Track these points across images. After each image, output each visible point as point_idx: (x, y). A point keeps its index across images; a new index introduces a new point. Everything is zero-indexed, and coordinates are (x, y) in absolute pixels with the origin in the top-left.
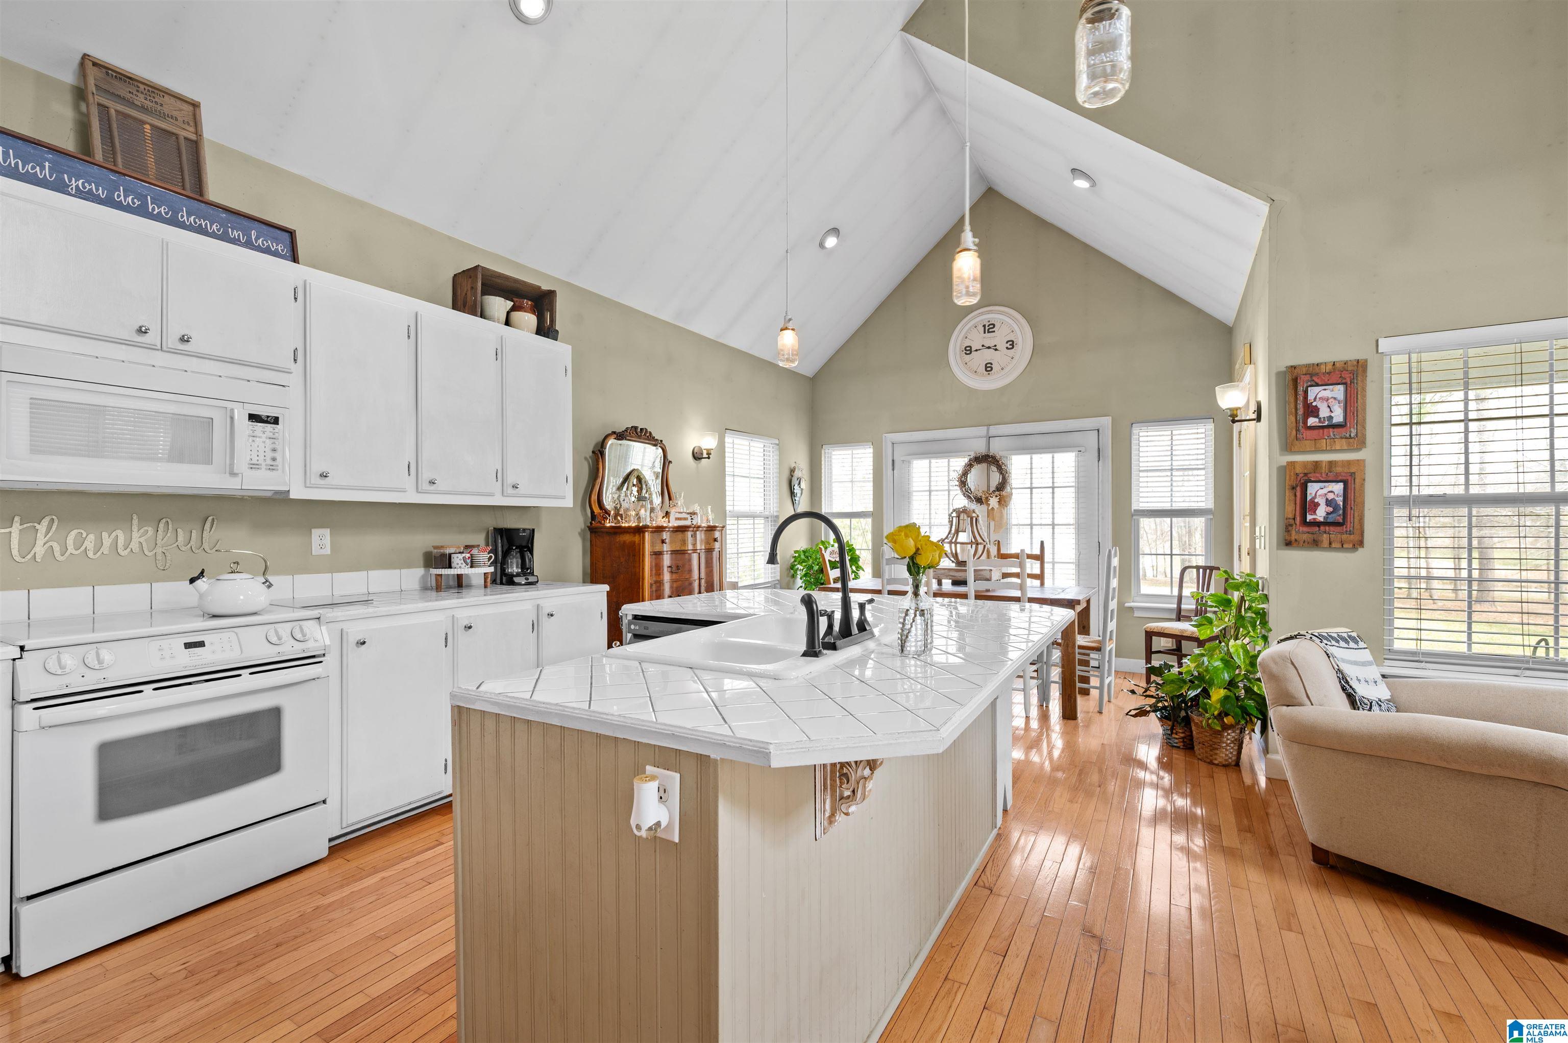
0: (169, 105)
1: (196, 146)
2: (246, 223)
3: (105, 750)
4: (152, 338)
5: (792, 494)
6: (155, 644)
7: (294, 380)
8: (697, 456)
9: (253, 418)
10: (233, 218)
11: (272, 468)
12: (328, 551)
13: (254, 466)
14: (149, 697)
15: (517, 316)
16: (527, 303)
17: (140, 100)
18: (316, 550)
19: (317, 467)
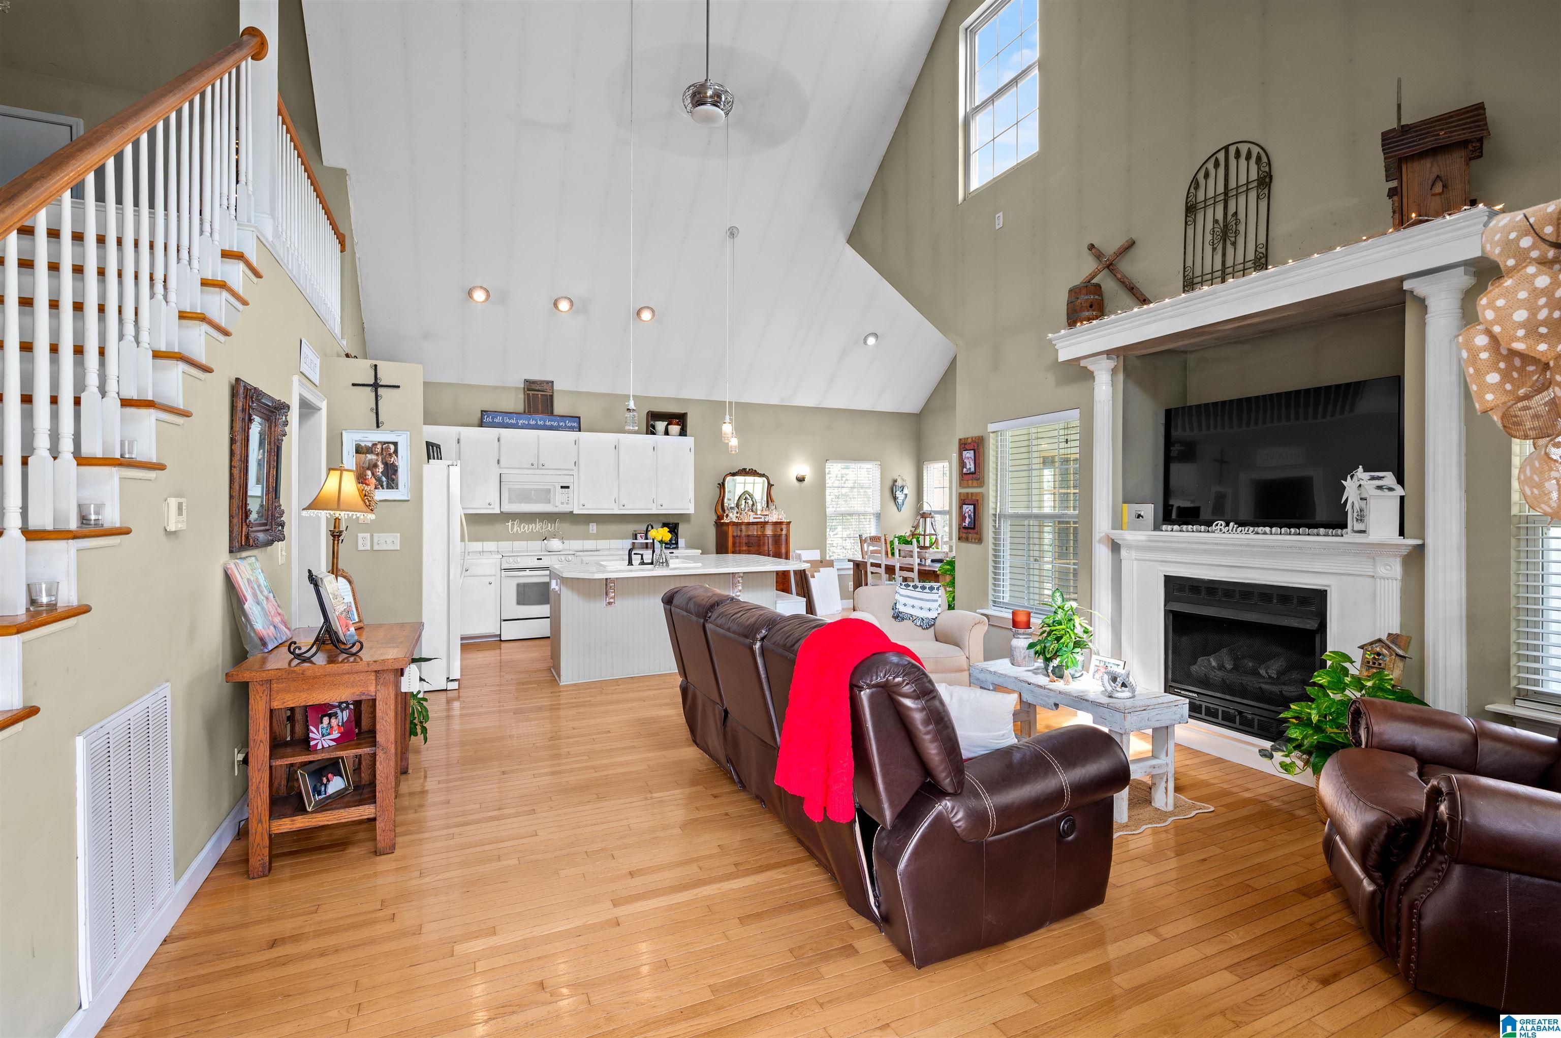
0: (545, 387)
1: (552, 396)
2: (565, 418)
3: (518, 585)
4: (535, 466)
5: (895, 498)
6: (530, 557)
7: (575, 473)
8: (801, 480)
9: (562, 487)
10: (562, 418)
11: (567, 504)
12: (595, 532)
13: (562, 503)
14: (528, 572)
15: (670, 427)
16: (675, 421)
17: (538, 388)
18: (591, 531)
19: (582, 502)
